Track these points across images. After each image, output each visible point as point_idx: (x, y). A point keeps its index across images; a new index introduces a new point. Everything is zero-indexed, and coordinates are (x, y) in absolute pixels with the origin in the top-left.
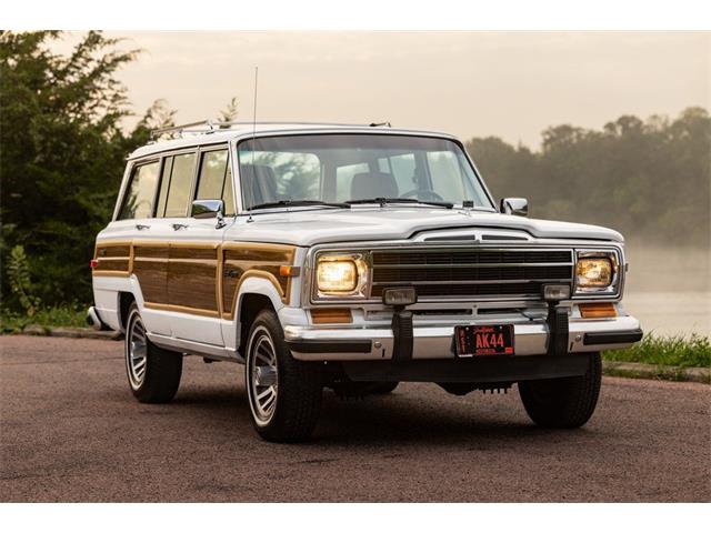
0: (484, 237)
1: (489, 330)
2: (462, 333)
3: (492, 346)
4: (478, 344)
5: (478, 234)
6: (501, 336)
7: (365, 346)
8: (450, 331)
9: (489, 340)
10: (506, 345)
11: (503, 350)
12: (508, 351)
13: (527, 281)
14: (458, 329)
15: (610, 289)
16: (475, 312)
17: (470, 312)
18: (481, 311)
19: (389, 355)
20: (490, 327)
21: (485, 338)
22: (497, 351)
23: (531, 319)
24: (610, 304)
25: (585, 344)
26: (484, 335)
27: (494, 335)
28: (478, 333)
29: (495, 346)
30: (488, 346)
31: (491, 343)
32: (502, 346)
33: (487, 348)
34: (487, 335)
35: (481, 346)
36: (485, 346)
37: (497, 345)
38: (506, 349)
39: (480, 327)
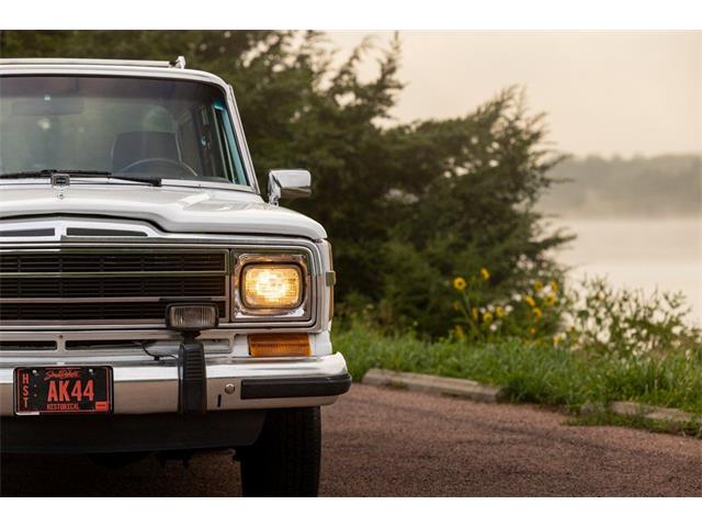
0: (70, 231)
2: (26, 378)
3: (74, 399)
4: (51, 396)
5: (61, 228)
6: (90, 383)
8: (6, 377)
9: (69, 390)
10: (97, 398)
11: (92, 404)
12: (101, 406)
13: (156, 299)
14: (20, 372)
15: (300, 312)
16: (61, 344)
17: (52, 345)
18: (71, 345)
20: (74, 369)
21: (63, 387)
22: (81, 406)
23: (157, 358)
24: (305, 335)
25: (243, 397)
26: (61, 382)
27: (78, 382)
28: (53, 379)
29: (79, 399)
30: (67, 399)
31: (73, 394)
32: (91, 399)
33: (65, 401)
34: (67, 382)
35: (56, 400)
36: (61, 400)
37: (82, 397)
38: (97, 403)
39: (57, 370)
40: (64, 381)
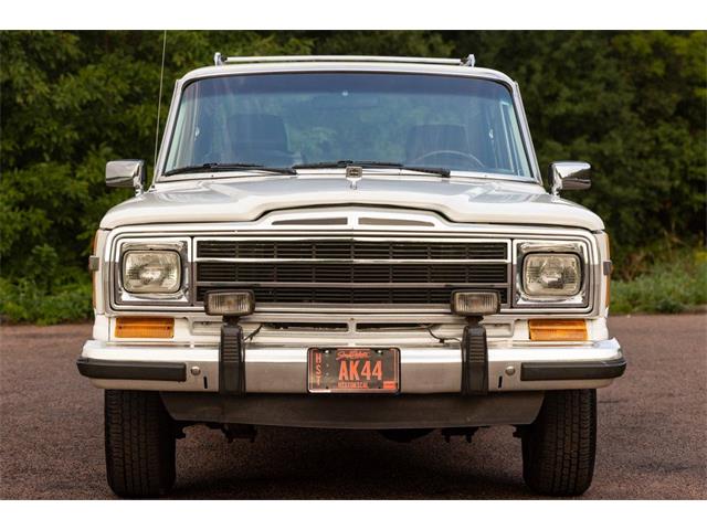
0: (362, 221)
1: (361, 355)
2: (319, 358)
3: (363, 378)
4: (343, 374)
5: (353, 218)
6: (379, 364)
7: (177, 372)
8: (300, 356)
9: (359, 369)
10: (385, 377)
11: (380, 385)
12: (389, 386)
13: (442, 285)
14: (313, 351)
15: (578, 299)
16: (352, 327)
17: (344, 326)
18: (361, 327)
19: (214, 386)
20: (363, 351)
21: (353, 368)
22: (370, 385)
23: (442, 340)
24: (583, 321)
25: (523, 379)
26: (351, 362)
27: (368, 363)
28: (344, 359)
29: (368, 378)
30: (357, 379)
31: (363, 374)
32: (379, 378)
33: (355, 381)
34: (357, 363)
35: (347, 378)
36: (352, 379)
37: (372, 377)
38: (385, 383)
39: (348, 350)
40: (355, 361)
